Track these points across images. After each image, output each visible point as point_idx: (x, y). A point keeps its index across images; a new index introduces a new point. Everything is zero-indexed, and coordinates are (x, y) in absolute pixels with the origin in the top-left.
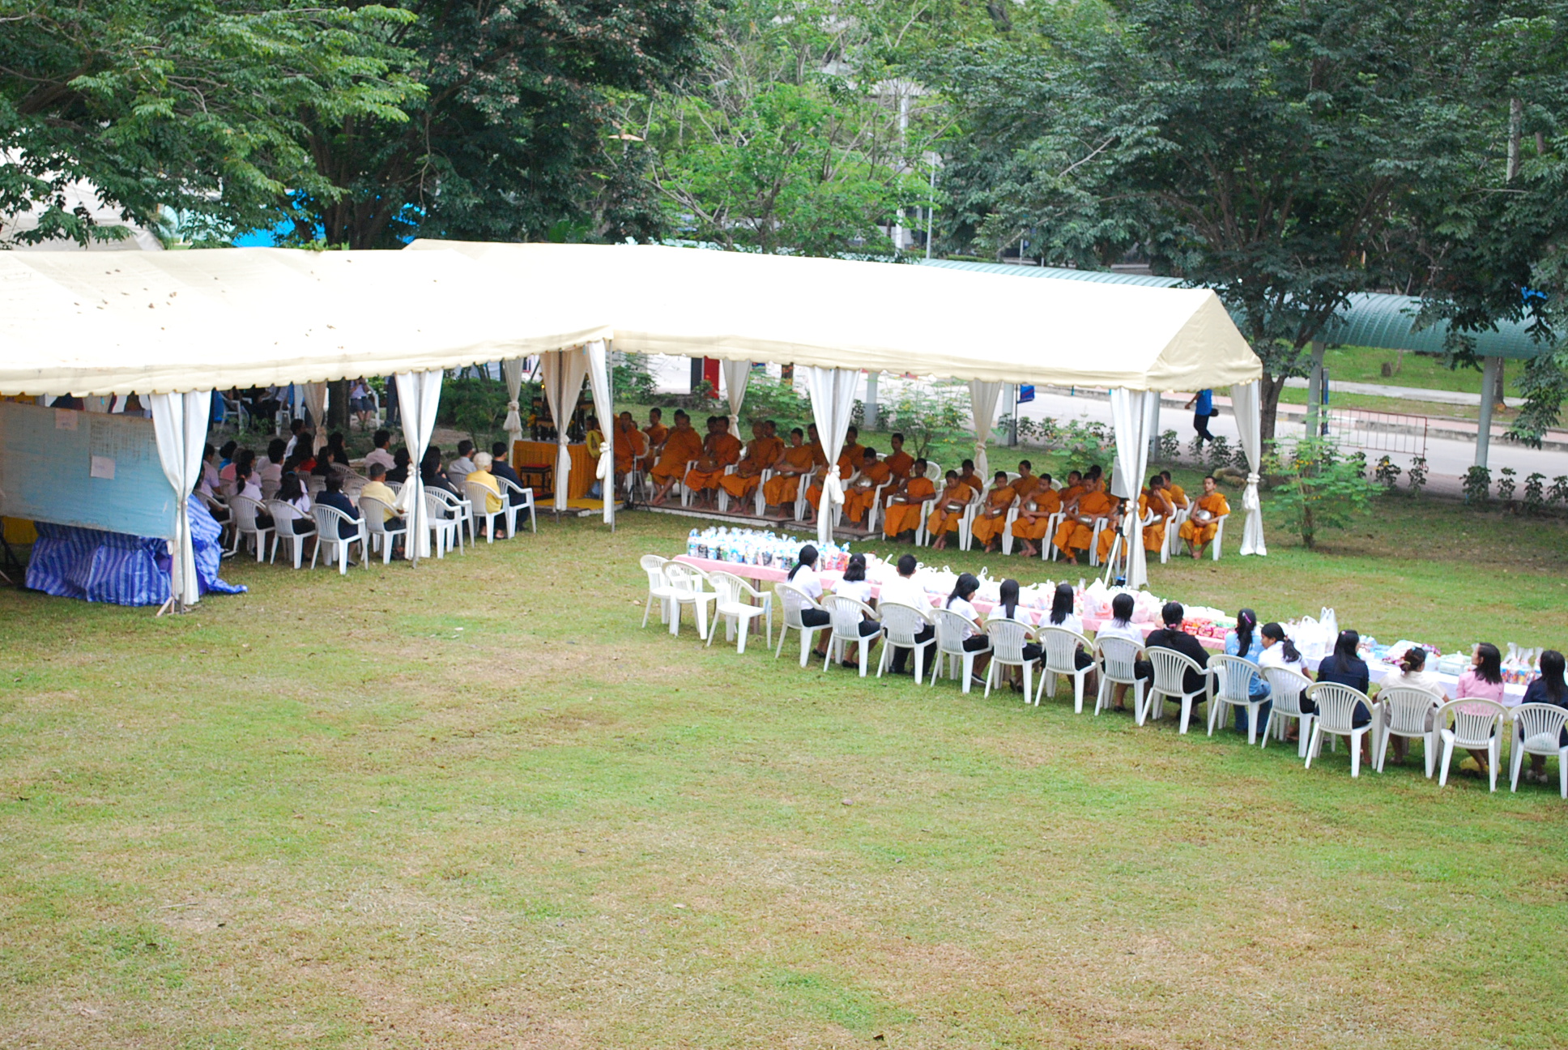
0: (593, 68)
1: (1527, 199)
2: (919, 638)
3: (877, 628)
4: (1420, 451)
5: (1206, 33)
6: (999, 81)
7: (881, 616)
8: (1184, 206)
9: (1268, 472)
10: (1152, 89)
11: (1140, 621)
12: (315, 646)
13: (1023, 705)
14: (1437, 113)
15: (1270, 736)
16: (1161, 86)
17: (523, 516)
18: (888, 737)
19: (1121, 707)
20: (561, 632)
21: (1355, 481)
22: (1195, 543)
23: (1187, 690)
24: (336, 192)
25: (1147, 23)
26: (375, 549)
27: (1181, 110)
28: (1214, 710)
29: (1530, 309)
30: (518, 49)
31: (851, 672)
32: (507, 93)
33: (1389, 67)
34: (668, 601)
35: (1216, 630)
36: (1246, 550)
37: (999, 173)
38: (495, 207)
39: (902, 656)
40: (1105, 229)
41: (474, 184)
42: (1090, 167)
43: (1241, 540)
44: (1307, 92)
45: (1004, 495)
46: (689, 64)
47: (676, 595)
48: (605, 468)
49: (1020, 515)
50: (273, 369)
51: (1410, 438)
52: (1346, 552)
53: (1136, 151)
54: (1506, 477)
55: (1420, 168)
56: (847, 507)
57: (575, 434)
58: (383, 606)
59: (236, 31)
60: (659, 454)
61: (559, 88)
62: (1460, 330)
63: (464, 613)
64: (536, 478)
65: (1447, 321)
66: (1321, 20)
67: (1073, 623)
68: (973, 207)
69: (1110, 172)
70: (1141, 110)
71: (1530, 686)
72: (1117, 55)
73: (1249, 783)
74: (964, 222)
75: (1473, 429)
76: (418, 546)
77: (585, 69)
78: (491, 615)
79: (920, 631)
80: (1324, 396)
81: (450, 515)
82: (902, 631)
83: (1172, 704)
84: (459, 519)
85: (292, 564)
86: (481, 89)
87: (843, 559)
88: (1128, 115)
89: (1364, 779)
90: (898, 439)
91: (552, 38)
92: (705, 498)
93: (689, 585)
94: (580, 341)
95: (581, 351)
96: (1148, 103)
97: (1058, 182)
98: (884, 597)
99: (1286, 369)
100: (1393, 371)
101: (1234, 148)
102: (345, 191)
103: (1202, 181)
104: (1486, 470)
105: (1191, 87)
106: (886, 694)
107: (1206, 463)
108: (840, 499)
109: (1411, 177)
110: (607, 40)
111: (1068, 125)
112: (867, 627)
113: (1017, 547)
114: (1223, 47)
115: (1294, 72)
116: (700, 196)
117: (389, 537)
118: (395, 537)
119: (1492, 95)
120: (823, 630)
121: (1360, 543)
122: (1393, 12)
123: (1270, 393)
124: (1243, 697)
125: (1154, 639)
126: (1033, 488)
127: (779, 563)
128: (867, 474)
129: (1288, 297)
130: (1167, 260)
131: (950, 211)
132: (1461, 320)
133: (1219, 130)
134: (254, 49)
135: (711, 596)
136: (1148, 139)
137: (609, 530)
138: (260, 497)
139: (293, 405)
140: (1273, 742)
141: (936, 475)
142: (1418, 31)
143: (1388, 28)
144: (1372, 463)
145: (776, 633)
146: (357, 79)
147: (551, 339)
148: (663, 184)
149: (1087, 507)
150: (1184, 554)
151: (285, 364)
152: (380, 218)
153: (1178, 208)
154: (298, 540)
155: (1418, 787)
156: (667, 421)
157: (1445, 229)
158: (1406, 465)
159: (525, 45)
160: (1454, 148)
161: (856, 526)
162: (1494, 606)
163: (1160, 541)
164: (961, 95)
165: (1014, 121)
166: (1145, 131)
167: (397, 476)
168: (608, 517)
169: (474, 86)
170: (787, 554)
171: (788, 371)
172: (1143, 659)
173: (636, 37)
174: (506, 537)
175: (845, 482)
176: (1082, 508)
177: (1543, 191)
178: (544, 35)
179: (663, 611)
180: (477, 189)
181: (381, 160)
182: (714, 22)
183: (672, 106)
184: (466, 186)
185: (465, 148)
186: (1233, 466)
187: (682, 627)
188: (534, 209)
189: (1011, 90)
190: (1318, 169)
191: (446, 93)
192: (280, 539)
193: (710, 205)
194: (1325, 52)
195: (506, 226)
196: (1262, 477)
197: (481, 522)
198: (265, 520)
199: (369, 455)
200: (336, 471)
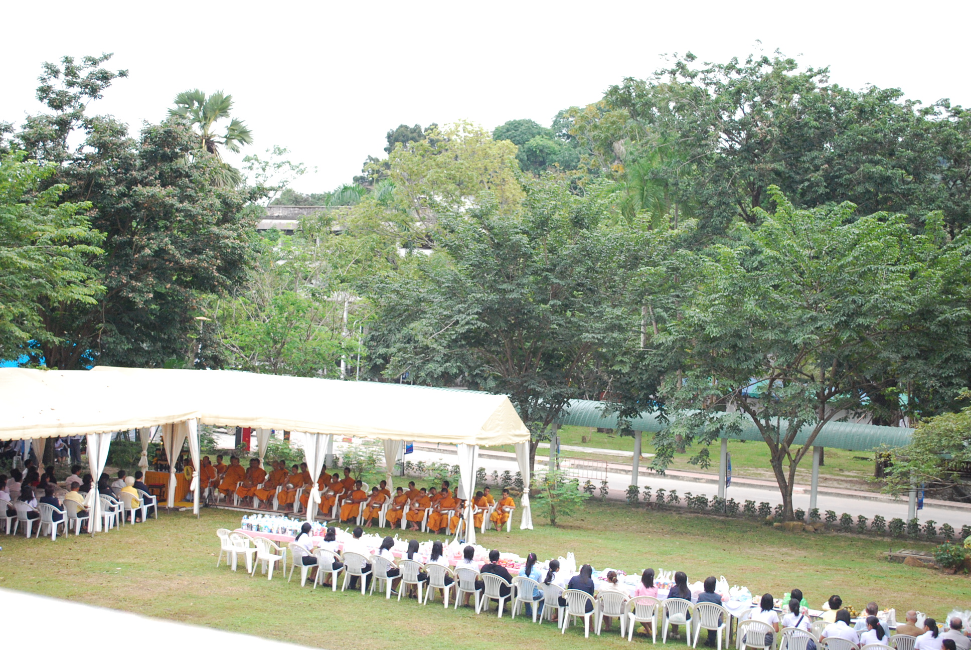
0: (191, 281)
1: (655, 354)
2: (364, 571)
3: (341, 565)
4: (604, 478)
5: (500, 270)
6: (398, 292)
7: (344, 559)
8: (489, 355)
9: (533, 488)
10: (474, 297)
11: (476, 561)
12: (41, 578)
13: (418, 605)
14: (610, 312)
15: (543, 619)
16: (479, 296)
17: (151, 510)
18: (350, 622)
19: (468, 605)
20: (174, 570)
21: (576, 492)
22: (498, 524)
23: (502, 595)
24: (57, 340)
25: (471, 265)
26: (71, 527)
27: (488, 308)
28: (515, 606)
29: (657, 408)
30: (153, 270)
31: (329, 589)
32: (147, 292)
33: (587, 289)
34: (231, 553)
35: (515, 564)
36: (523, 527)
37: (393, 340)
38: (138, 350)
39: (355, 580)
40: (446, 368)
41: (127, 338)
42: (444, 335)
43: (520, 522)
44: (549, 300)
45: (402, 499)
46: (240, 281)
47: (235, 550)
48: (195, 485)
49: (410, 509)
50: (22, 431)
51: (599, 473)
52: (571, 527)
53: (467, 327)
54: (647, 491)
55: (604, 338)
56: (321, 506)
57: (179, 468)
58: (77, 557)
59: (9, 255)
60: (222, 478)
61: (174, 290)
62: (624, 418)
63: (121, 561)
64: (157, 490)
65: (618, 413)
66: (555, 266)
67: (442, 561)
68: (380, 356)
69: (454, 337)
70: (469, 306)
71: (671, 590)
72: (456, 280)
73: (534, 641)
74: (375, 363)
75: (630, 468)
76: (95, 525)
77: (186, 281)
78: (135, 561)
79: (364, 566)
80: (558, 450)
81: (112, 509)
82: (355, 567)
83: (493, 603)
84: (117, 512)
85: (25, 535)
86: (134, 290)
87: (324, 530)
88: (463, 310)
89: (591, 638)
90: (347, 470)
91: (171, 265)
92: (247, 502)
93: (243, 544)
94: (184, 419)
95: (184, 424)
96: (472, 304)
97: (428, 342)
98: (346, 549)
99: (540, 436)
100: (588, 440)
101: (512, 328)
102: (61, 340)
103: (497, 343)
104: (637, 487)
105: (493, 297)
106: (347, 600)
107: (500, 484)
108: (319, 501)
109: (601, 343)
110: (200, 267)
111: (432, 314)
112: (336, 565)
113: (408, 526)
114: (508, 278)
115: (542, 291)
116: (242, 348)
117: (79, 521)
118: (82, 521)
119: (637, 304)
120: (313, 567)
121: (578, 523)
122: (590, 263)
123: (533, 448)
124: (530, 599)
125: (485, 569)
126: (416, 495)
127: (290, 533)
128: (331, 488)
129: (540, 401)
130: (477, 384)
131: (369, 358)
132: (625, 413)
133: (506, 318)
134: (18, 265)
135: (254, 550)
136: (472, 322)
137: (196, 518)
138: (10, 499)
139: (23, 453)
140: (545, 621)
141: (367, 489)
142: (601, 272)
143: (587, 271)
144: (582, 484)
145: (288, 570)
146: (69, 283)
147: (169, 417)
148: (223, 341)
149: (444, 505)
150: (492, 529)
151: (28, 428)
152: (75, 355)
153: (486, 356)
154: (30, 523)
155: (618, 642)
156: (226, 461)
157: (616, 368)
158: (598, 485)
159: (157, 268)
160: (621, 329)
161: (326, 515)
162: (646, 553)
163: (481, 522)
164: (377, 299)
165: (405, 312)
166: (471, 317)
167: (85, 489)
168: (196, 510)
169: (129, 288)
170: (294, 528)
171: (287, 434)
172: (479, 579)
173: (215, 265)
174: (141, 522)
175: (321, 492)
176: (442, 506)
177: (663, 350)
178: (167, 263)
179: (228, 558)
180: (129, 341)
181: (78, 325)
182: (255, 259)
183: (230, 302)
184: (123, 339)
185: (123, 320)
186: (513, 485)
187: (238, 567)
188: (158, 352)
189: (403, 297)
190: (554, 338)
191: (114, 292)
192: (19, 522)
193: (248, 352)
194: (557, 281)
195: (143, 360)
196: (531, 490)
197: (128, 513)
198: (11, 512)
199: (68, 478)
200: (50, 487)
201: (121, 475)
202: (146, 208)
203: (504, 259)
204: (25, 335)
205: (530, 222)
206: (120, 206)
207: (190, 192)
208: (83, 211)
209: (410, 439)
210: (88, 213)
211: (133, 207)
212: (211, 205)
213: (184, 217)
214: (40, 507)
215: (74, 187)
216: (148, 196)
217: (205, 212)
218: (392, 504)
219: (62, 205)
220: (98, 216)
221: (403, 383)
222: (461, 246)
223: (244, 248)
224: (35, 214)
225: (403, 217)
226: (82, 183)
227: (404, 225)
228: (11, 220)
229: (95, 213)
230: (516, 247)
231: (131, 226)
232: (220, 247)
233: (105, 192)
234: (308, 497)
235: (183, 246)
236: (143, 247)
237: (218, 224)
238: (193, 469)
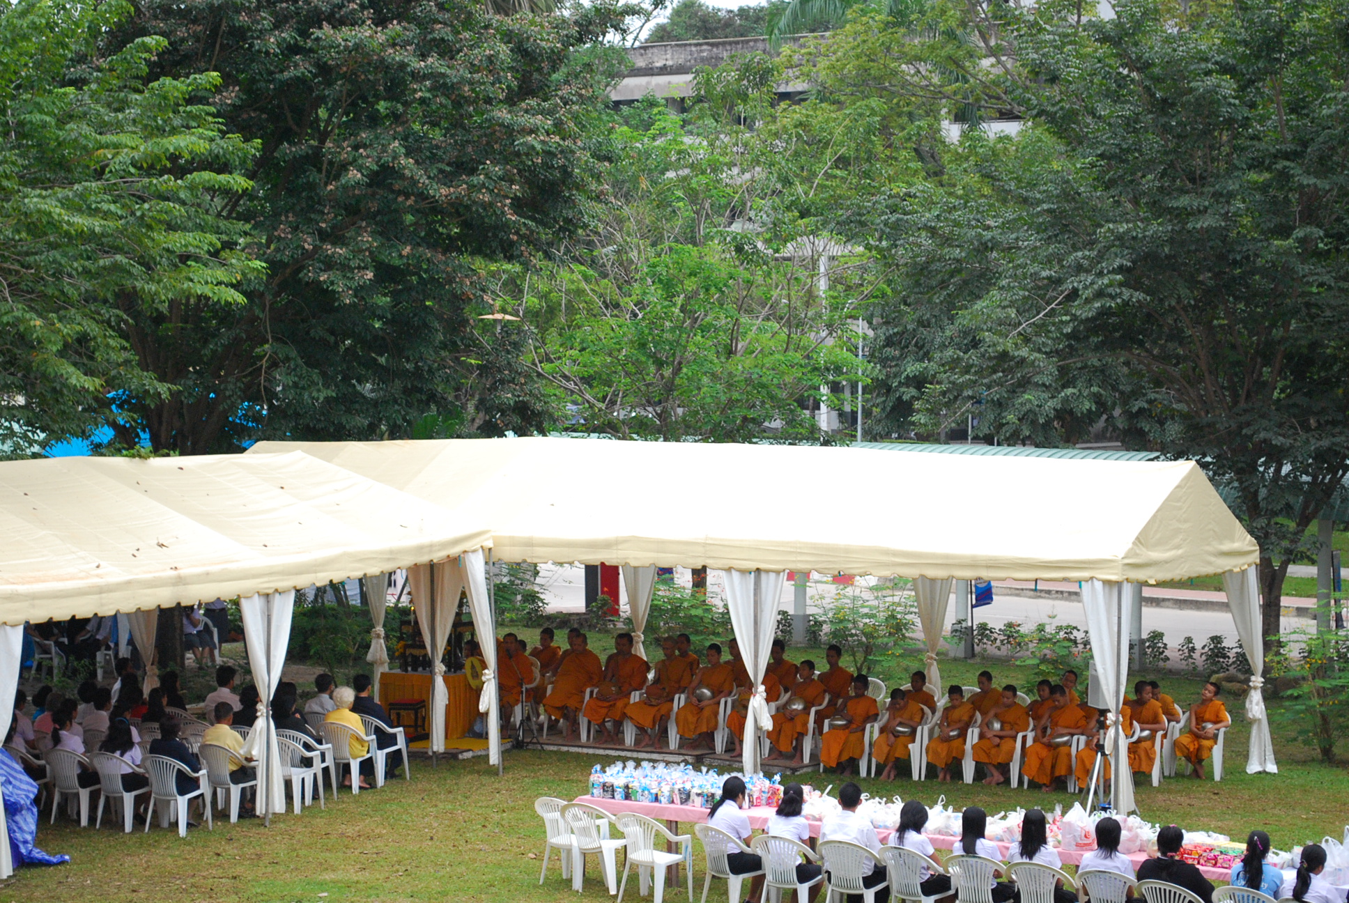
0: (459, 237)
2: (869, 882)
3: (818, 871)
5: (1171, 165)
6: (933, 231)
7: (823, 858)
8: (1158, 367)
9: (1274, 674)
10: (1111, 232)
11: (1129, 852)
16: (1122, 228)
17: (394, 761)
24: (163, 389)
25: (1102, 156)
26: (221, 805)
27: (1147, 255)
30: (371, 217)
32: (359, 268)
34: (569, 851)
35: (1220, 858)
36: (1253, 767)
37: (938, 340)
38: (350, 401)
40: (1066, 400)
41: (324, 374)
42: (1044, 325)
43: (1246, 757)
44: (1293, 227)
46: (569, 227)
47: (574, 842)
48: (489, 700)
49: (982, 736)
50: (97, 596)
53: (1097, 305)
56: (776, 735)
57: (453, 663)
58: (231, 872)
59: (44, 207)
60: (552, 680)
61: (420, 259)
63: (329, 876)
64: (409, 716)
66: (1305, 144)
67: (1048, 855)
68: (909, 381)
69: (1068, 330)
70: (1100, 256)
72: (1069, 195)
74: (900, 398)
76: (271, 800)
77: (449, 237)
78: (360, 877)
79: (869, 873)
80: (1337, 582)
81: (307, 763)
82: (847, 875)
84: (318, 766)
85: (122, 826)
86: (329, 264)
87: (775, 792)
88: (1086, 263)
90: (834, 653)
91: (409, 202)
93: (593, 831)
94: (455, 551)
95: (456, 563)
96: (1108, 248)
97: (1008, 344)
98: (825, 835)
99: (1289, 552)
102: (174, 388)
103: (1177, 336)
105: (1158, 228)
107: (1199, 668)
108: (768, 724)
110: (474, 202)
111: (1015, 277)
112: (806, 872)
113: (980, 774)
114: (1193, 181)
115: (1277, 206)
116: (588, 380)
117: (235, 791)
118: (243, 790)
120: (755, 878)
123: (1272, 582)
125: (1147, 871)
126: (995, 703)
127: (698, 799)
128: (797, 695)
129: (1286, 468)
130: (1141, 434)
131: (882, 386)
133: (1193, 276)
134: (65, 227)
135: (619, 843)
136: (1110, 290)
137: (497, 774)
138: (84, 749)
139: (117, 644)
141: (880, 693)
145: (698, 884)
146: (185, 258)
147: (420, 549)
148: (544, 367)
150: (1179, 776)
151: (109, 591)
152: (214, 419)
153: (1150, 370)
154: (129, 799)
159: (379, 212)
161: (787, 757)
163: (1149, 761)
164: (889, 249)
165: (952, 276)
166: (1106, 281)
167: (244, 719)
168: (494, 758)
169: (320, 261)
170: (709, 789)
171: (699, 575)
172: (1136, 895)
173: (506, 197)
175: (773, 705)
178: (400, 199)
179: (564, 863)
180: (328, 380)
181: (214, 352)
182: (598, 177)
183: (552, 276)
184: (315, 377)
185: (312, 333)
186: (1232, 670)
187: (587, 881)
188: (395, 401)
189: (947, 241)
190: (1312, 317)
191: (288, 271)
192: (107, 798)
193: (601, 390)
194: (1312, 181)
195: (362, 421)
196: (1267, 681)
197: (346, 769)
198: (89, 777)
199: (210, 696)
200: (171, 717)
201: (324, 684)
202: (344, 76)
203: (1179, 136)
204: (91, 383)
205: (1238, 43)
206: (286, 75)
207: (441, 31)
208: (206, 94)
209: (985, 574)
210: (218, 98)
211: (315, 76)
212: (490, 58)
213: (429, 90)
214: (148, 763)
215: (183, 40)
216: (346, 47)
217: (477, 76)
218: (940, 726)
219: (155, 84)
220: (238, 103)
221: (976, 439)
222: (1075, 113)
223: (573, 152)
224: (98, 107)
225: (950, 49)
226: (199, 28)
227: (955, 68)
228: (44, 125)
229: (231, 96)
230: (1207, 105)
231: (317, 119)
232: (518, 154)
233: (251, 45)
234: (745, 717)
235: (434, 158)
236: (344, 167)
237: (512, 100)
238: (484, 666)
